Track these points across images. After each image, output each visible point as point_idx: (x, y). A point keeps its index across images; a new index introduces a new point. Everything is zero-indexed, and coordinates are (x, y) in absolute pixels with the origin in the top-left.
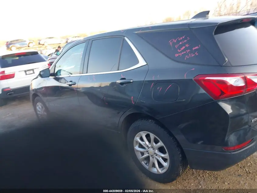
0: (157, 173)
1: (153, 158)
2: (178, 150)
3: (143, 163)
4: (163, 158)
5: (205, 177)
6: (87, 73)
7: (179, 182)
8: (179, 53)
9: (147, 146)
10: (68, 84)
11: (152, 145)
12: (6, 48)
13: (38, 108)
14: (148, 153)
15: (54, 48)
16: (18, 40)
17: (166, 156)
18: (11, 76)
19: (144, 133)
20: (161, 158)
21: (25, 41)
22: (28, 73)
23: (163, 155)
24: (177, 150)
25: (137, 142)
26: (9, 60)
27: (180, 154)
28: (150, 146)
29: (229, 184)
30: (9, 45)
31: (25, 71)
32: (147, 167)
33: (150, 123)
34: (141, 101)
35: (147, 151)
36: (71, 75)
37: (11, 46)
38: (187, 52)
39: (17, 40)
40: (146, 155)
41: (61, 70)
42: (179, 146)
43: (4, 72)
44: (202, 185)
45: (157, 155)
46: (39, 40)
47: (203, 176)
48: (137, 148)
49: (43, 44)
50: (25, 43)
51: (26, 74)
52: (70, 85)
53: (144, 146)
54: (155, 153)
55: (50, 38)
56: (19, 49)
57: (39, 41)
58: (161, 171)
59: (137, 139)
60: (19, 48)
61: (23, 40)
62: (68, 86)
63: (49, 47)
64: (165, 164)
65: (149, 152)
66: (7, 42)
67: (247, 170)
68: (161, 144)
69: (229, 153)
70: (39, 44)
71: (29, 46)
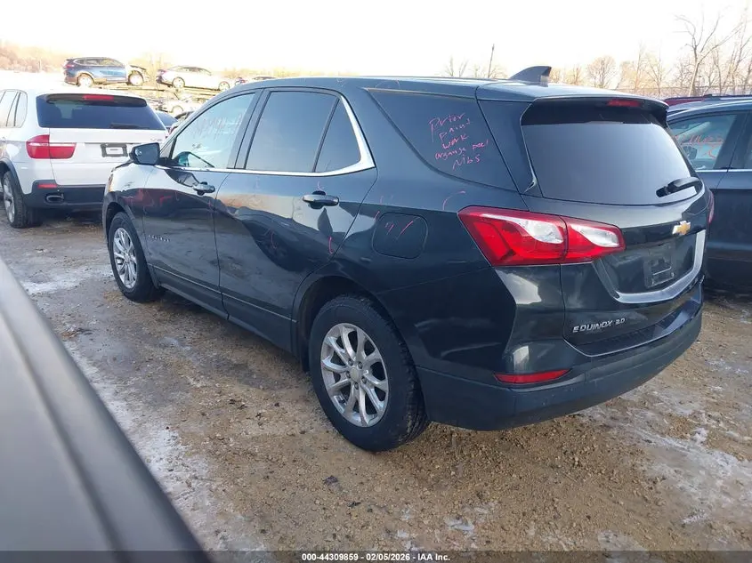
0: (361, 425)
1: (357, 389)
2: (409, 372)
3: (335, 399)
4: (377, 390)
5: (473, 456)
6: (245, 168)
7: (409, 456)
8: (444, 151)
9: (350, 360)
10: (196, 190)
11: (359, 357)
12: (64, 77)
13: (116, 241)
14: (349, 377)
15: (199, 99)
16: (103, 59)
17: (384, 385)
18: (66, 152)
19: (346, 327)
20: (373, 390)
21: (122, 67)
22: (108, 150)
23: (377, 383)
24: (408, 370)
25: (330, 348)
26: (66, 110)
27: (411, 382)
28: (354, 359)
29: (521, 478)
30: (73, 69)
31: (103, 146)
32: (341, 409)
33: (361, 305)
34: (363, 259)
35: (348, 372)
36: (211, 169)
37: (78, 73)
38: (459, 152)
39: (98, 60)
40: (344, 380)
41: (188, 153)
42: (411, 363)
43: (46, 137)
44: (460, 470)
45: (365, 383)
46: (162, 71)
47: (470, 455)
48: (327, 362)
49: (170, 81)
50: (121, 71)
51: (105, 154)
52: (200, 192)
53: (343, 358)
54: (363, 377)
55: (192, 69)
56: (101, 86)
57: (159, 74)
58: (369, 420)
59: (331, 340)
60: (100, 83)
61: (115, 63)
62: (195, 193)
63: (184, 94)
64: (380, 405)
65: (351, 372)
66: (70, 61)
67: (577, 459)
68: (376, 355)
69: (508, 390)
70: (160, 81)
71: (129, 83)
